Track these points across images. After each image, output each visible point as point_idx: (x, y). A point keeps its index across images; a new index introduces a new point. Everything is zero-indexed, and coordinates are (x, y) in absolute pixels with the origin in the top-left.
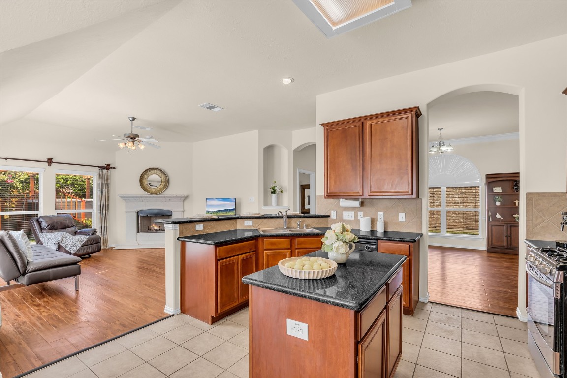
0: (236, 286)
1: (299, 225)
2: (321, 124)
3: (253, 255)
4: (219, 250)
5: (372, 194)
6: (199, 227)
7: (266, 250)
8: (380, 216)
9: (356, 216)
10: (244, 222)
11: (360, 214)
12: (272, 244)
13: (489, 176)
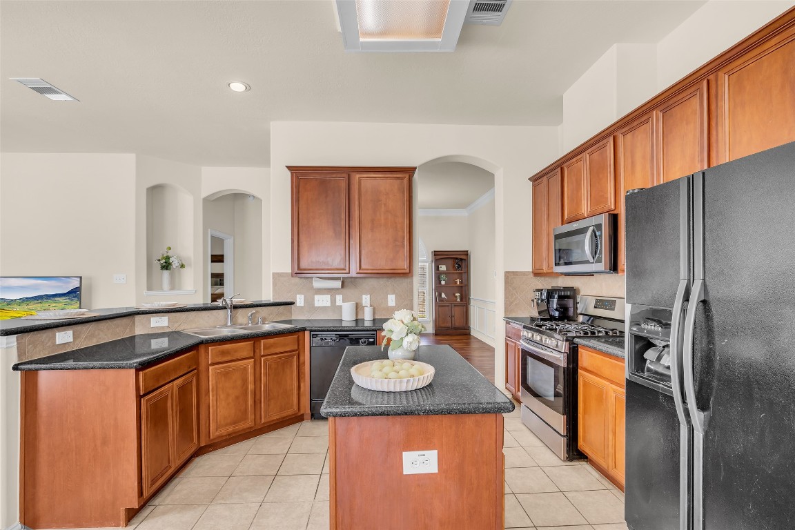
0: (171, 438)
1: (251, 320)
2: (288, 167)
3: (193, 376)
4: (145, 374)
5: (361, 271)
6: (64, 338)
7: (213, 364)
8: (366, 300)
9: (333, 301)
10: (150, 322)
11: (339, 298)
12: (223, 353)
13: (436, 254)
